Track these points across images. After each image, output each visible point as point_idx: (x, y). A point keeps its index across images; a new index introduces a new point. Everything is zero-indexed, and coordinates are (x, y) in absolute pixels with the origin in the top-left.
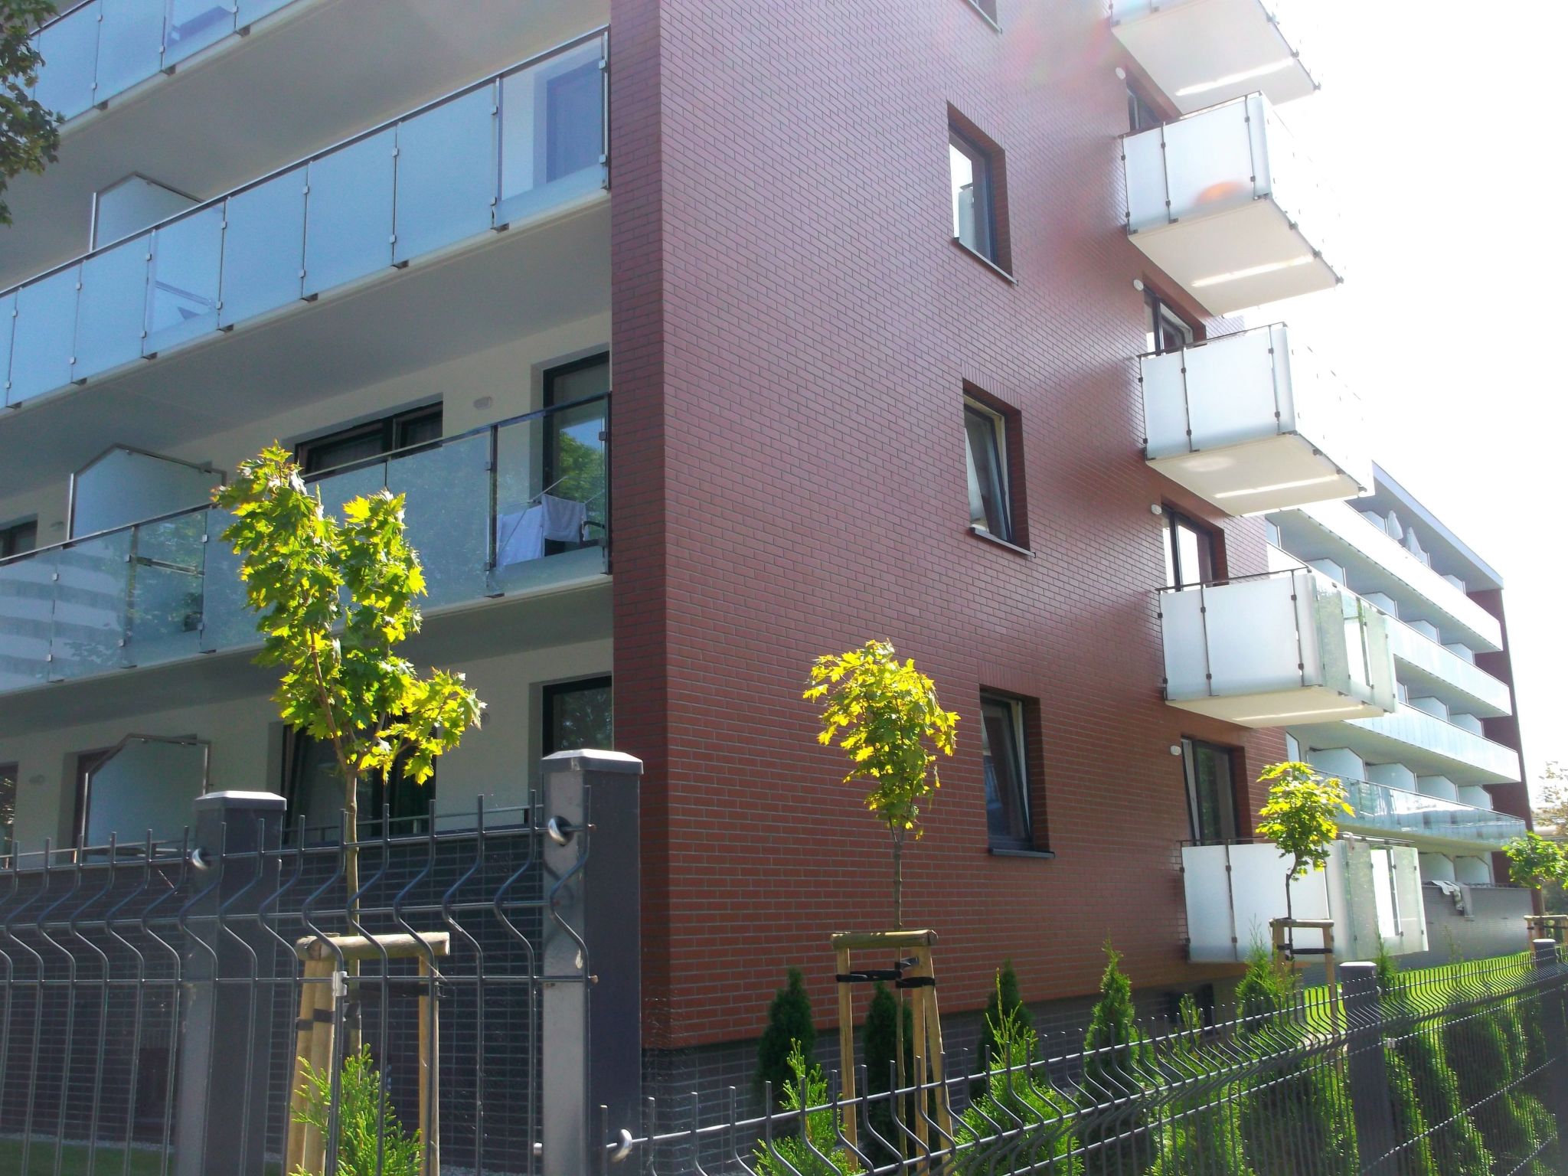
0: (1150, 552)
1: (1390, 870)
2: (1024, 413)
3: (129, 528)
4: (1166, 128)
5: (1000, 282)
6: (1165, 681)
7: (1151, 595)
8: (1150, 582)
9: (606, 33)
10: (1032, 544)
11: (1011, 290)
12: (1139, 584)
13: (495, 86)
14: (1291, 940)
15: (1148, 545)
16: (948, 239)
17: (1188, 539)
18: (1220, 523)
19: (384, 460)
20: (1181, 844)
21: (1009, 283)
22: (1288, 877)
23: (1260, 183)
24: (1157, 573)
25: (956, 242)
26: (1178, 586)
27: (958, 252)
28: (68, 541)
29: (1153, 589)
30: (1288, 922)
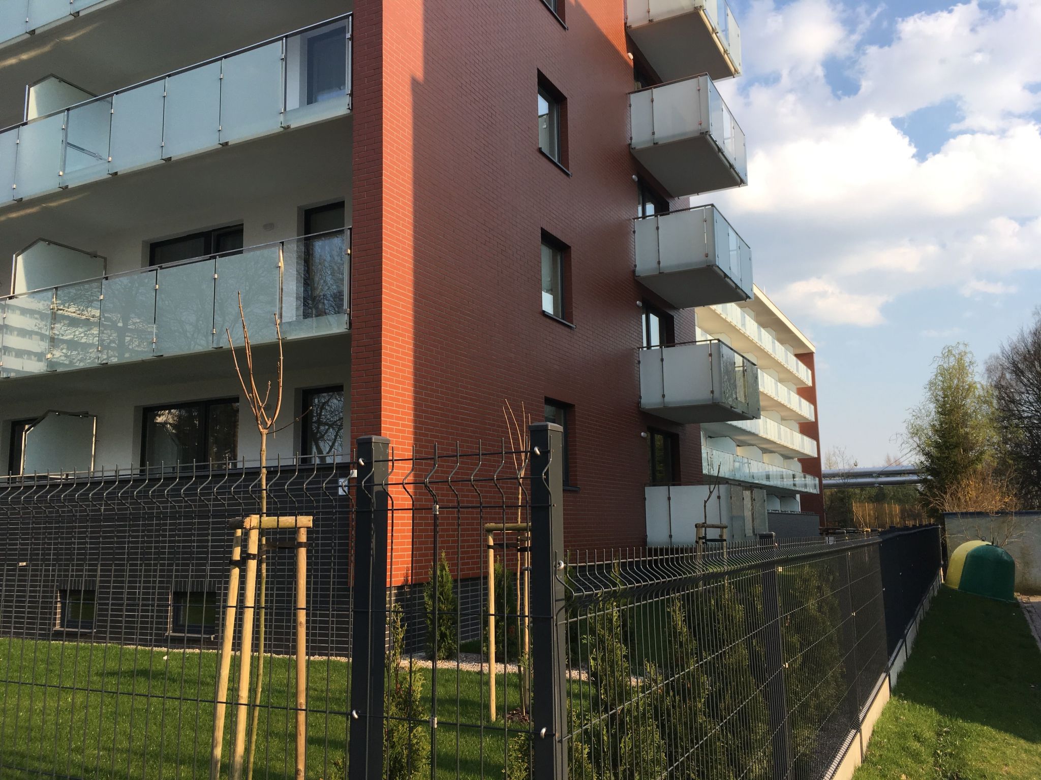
0: (635, 327)
1: (752, 501)
2: (572, 247)
3: (52, 289)
4: (655, 90)
5: (562, 174)
6: (640, 397)
7: (635, 351)
8: (634, 344)
9: (350, 17)
10: (575, 321)
11: (568, 178)
12: (629, 344)
13: (282, 43)
14: (705, 534)
15: (634, 323)
16: (536, 148)
17: (654, 320)
18: (672, 313)
19: (214, 257)
20: (645, 485)
21: (567, 175)
22: (705, 502)
23: (704, 125)
24: (638, 339)
25: (540, 151)
26: (649, 346)
27: (541, 156)
28: (12, 295)
29: (636, 347)
30: (704, 525)
